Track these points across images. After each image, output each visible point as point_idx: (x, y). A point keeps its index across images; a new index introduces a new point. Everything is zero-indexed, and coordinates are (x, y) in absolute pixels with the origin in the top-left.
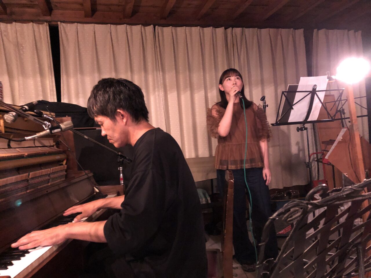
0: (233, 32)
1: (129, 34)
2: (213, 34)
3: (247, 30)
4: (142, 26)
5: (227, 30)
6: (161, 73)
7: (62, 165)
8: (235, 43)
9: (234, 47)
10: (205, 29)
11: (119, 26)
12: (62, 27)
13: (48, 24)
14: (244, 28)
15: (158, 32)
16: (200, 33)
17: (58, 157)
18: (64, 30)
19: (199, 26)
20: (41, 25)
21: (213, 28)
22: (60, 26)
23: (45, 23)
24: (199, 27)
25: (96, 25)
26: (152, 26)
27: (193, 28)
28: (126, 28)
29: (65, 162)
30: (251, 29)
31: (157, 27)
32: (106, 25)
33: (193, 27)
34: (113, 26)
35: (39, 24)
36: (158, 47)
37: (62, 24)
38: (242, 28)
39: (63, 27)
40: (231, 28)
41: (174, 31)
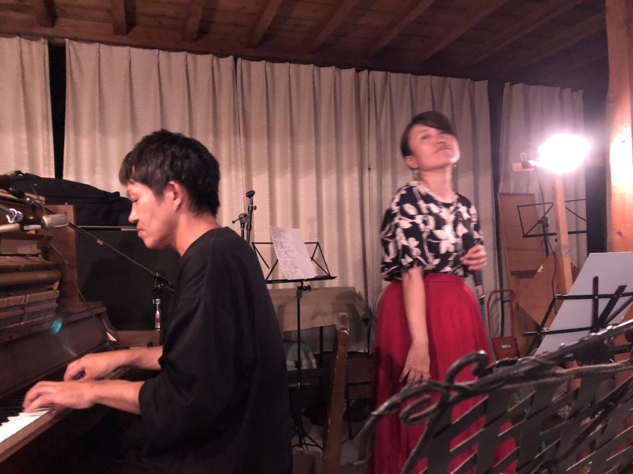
0: (370, 77)
1: (190, 68)
2: (335, 78)
3: (393, 76)
4: (215, 57)
5: (360, 73)
6: (242, 139)
7: (52, 289)
8: (372, 97)
9: (370, 103)
10: (322, 69)
11: (173, 54)
12: (72, 48)
13: (46, 41)
14: (389, 73)
15: (242, 69)
16: (314, 74)
17: (43, 276)
18: (76, 54)
19: (312, 63)
20: (34, 43)
21: (335, 69)
22: (69, 45)
23: (42, 40)
24: (312, 66)
25: (133, 50)
26: (231, 58)
27: (303, 67)
28: (186, 59)
29: (57, 285)
30: (400, 75)
31: (239, 60)
32: (150, 50)
33: (301, 65)
34: (163, 54)
35: (31, 40)
36: (240, 94)
37: (72, 43)
38: (384, 72)
39: (75, 49)
40: (366, 71)
41: (268, 69)
